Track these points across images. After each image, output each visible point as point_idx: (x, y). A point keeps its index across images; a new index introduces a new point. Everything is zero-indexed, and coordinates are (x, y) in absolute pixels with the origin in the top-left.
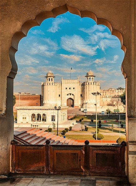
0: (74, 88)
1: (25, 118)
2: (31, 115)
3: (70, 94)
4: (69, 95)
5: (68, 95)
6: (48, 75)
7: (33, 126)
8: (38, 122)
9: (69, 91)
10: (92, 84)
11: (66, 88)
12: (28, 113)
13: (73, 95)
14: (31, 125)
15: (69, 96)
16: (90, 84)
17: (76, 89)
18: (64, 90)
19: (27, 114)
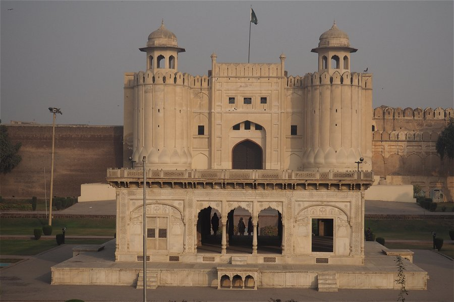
0: (264, 100)
1: (163, 233)
2: (193, 215)
3: (248, 125)
4: (242, 127)
5: (237, 127)
6: (157, 42)
7: (225, 277)
8: (240, 258)
9: (242, 113)
10: (347, 81)
11: (232, 100)
12: (176, 204)
13: (258, 127)
14: (214, 273)
15: (244, 134)
16: (337, 81)
17: (273, 102)
18: (220, 106)
19: (169, 210)
